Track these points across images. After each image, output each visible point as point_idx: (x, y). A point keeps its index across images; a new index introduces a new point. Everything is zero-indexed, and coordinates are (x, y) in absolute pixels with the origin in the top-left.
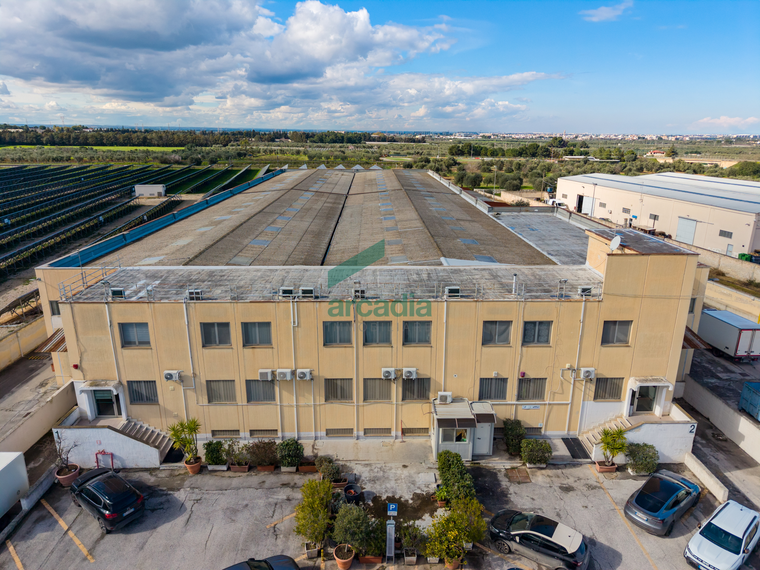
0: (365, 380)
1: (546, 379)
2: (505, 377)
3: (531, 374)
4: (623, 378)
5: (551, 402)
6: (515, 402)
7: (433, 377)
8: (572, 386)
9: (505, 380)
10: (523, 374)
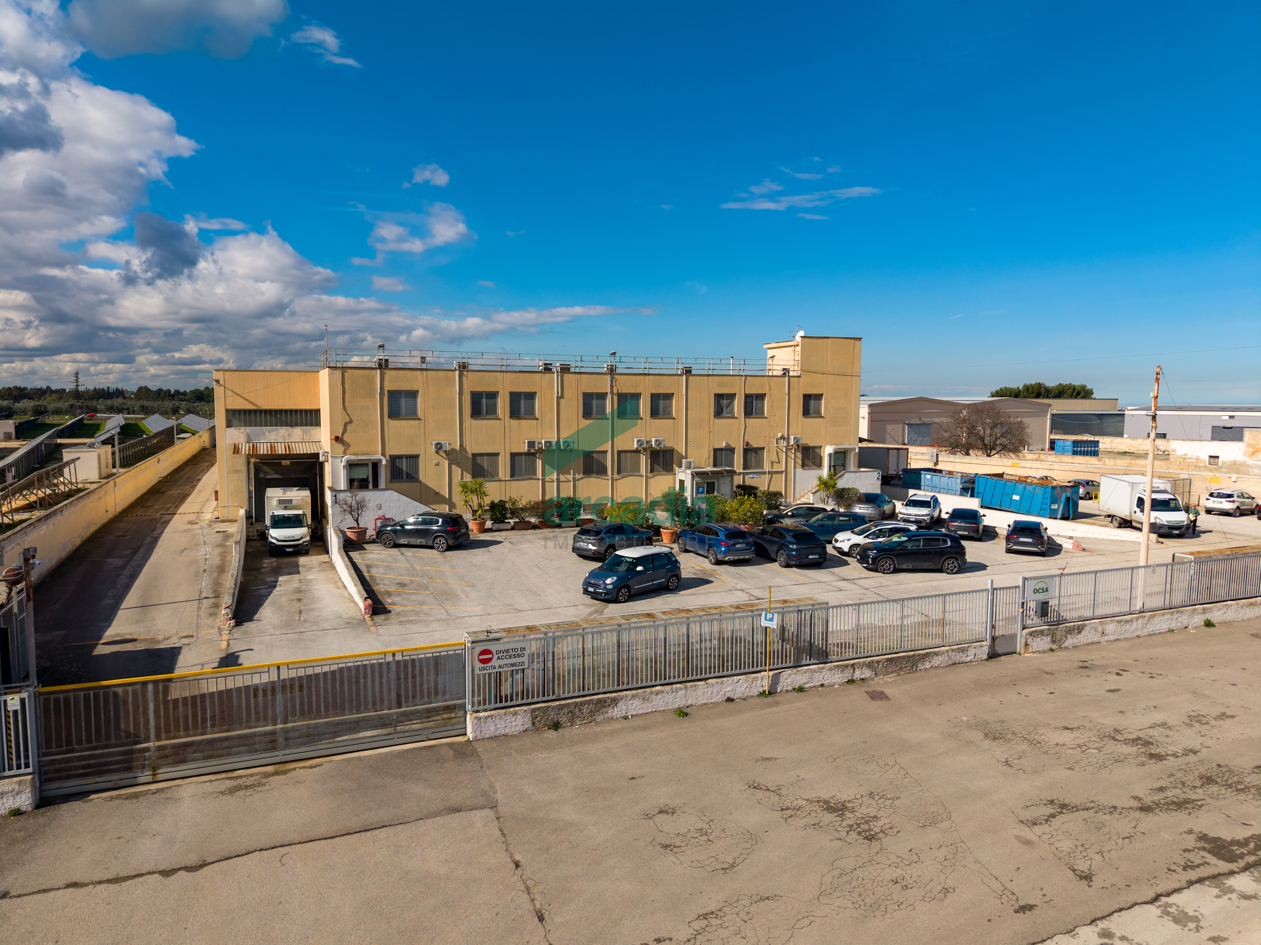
0: (619, 452)
1: (764, 448)
2: (734, 446)
3: (755, 444)
4: (821, 447)
5: (770, 470)
6: (742, 471)
7: (676, 448)
8: (784, 454)
9: (732, 450)
10: (748, 444)
